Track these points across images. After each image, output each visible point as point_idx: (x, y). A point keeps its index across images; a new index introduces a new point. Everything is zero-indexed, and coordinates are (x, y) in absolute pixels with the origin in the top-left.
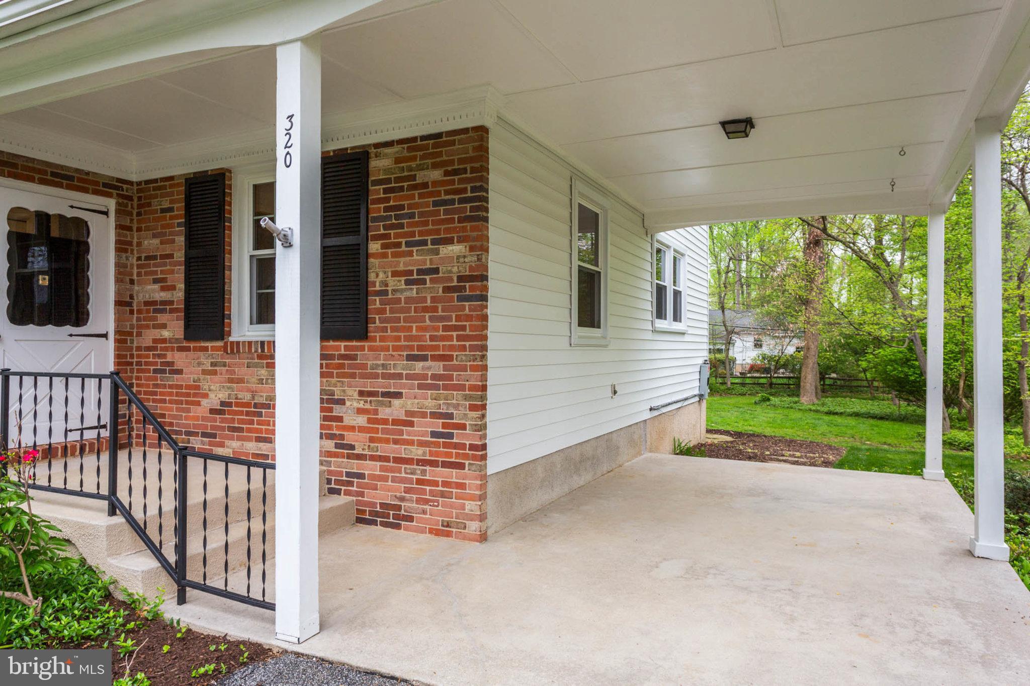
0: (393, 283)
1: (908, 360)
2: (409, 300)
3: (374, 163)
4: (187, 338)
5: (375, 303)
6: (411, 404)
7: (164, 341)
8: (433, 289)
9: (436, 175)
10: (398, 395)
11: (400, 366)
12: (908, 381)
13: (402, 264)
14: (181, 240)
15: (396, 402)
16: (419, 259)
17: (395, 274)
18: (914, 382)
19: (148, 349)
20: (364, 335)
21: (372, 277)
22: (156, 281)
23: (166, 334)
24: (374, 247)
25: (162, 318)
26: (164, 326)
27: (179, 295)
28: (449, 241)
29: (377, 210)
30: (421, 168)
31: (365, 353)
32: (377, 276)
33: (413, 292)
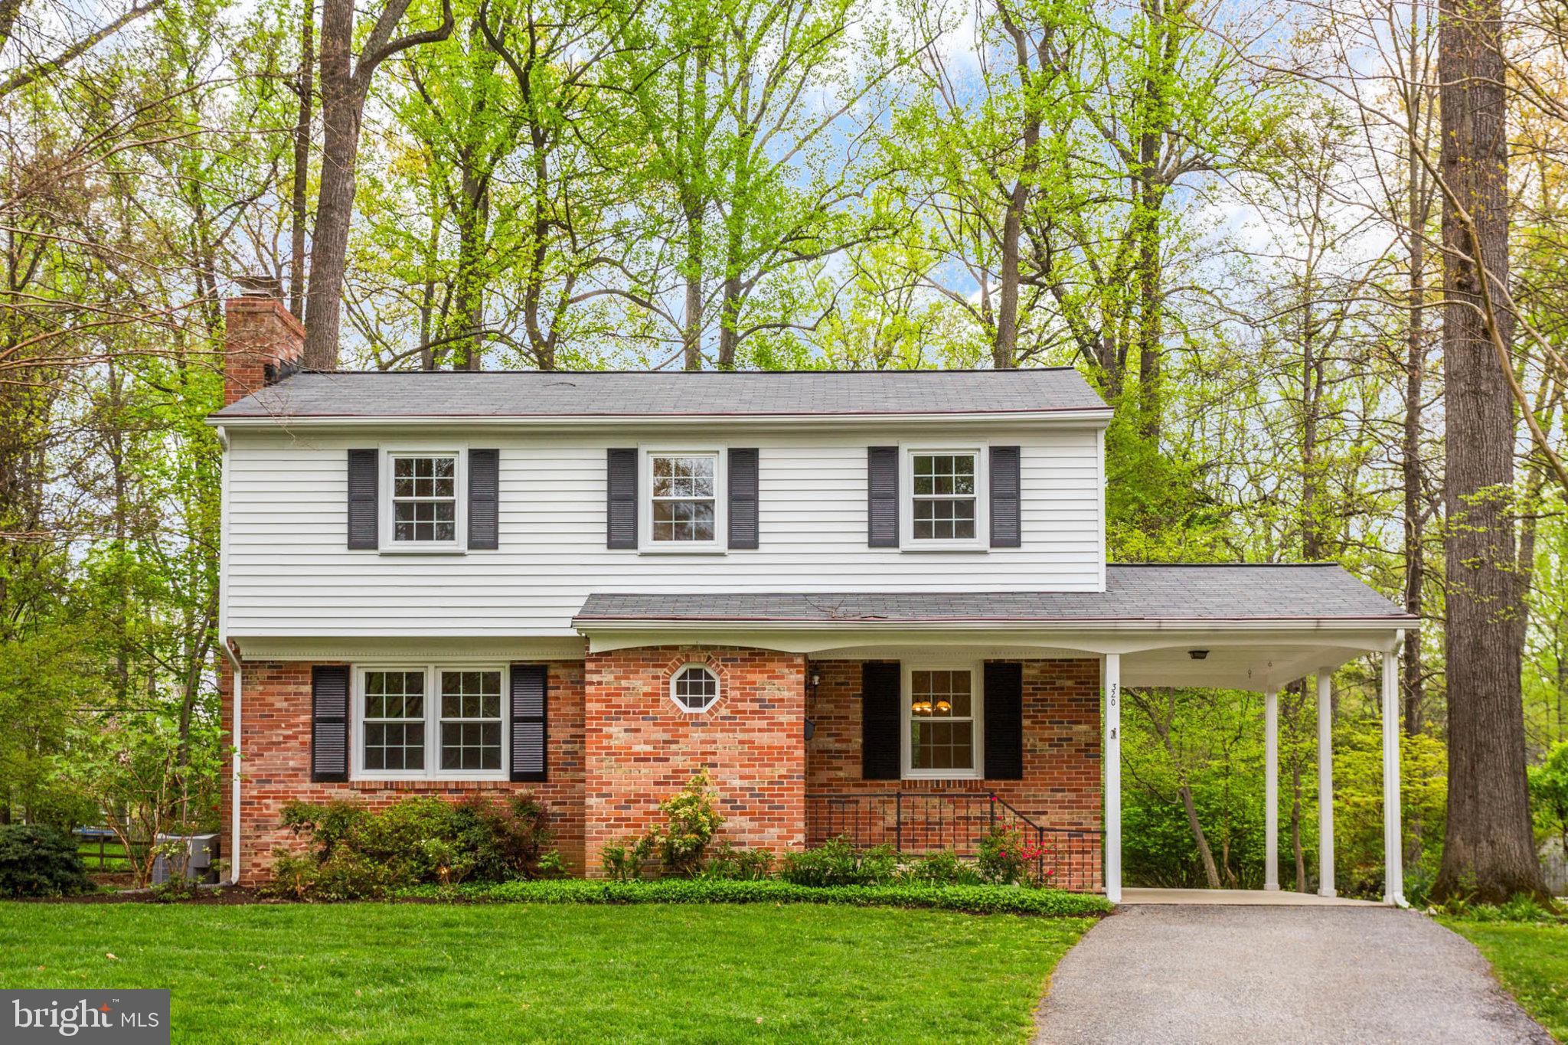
0: (1040, 745)
2: (1051, 756)
3: (1025, 671)
4: (865, 777)
5: (1027, 757)
6: (1055, 818)
7: (840, 779)
8: (1067, 750)
9: (1070, 683)
10: (1045, 813)
11: (1047, 795)
13: (1047, 734)
14: (858, 707)
15: (1043, 817)
16: (1057, 732)
17: (1041, 740)
19: (823, 785)
20: (1018, 776)
21: (1024, 741)
22: (829, 735)
23: (841, 774)
24: (1026, 722)
25: (836, 763)
26: (840, 769)
27: (857, 746)
28: (1080, 723)
29: (1027, 700)
30: (1059, 678)
31: (1020, 788)
32: (1029, 740)
33: (1055, 751)
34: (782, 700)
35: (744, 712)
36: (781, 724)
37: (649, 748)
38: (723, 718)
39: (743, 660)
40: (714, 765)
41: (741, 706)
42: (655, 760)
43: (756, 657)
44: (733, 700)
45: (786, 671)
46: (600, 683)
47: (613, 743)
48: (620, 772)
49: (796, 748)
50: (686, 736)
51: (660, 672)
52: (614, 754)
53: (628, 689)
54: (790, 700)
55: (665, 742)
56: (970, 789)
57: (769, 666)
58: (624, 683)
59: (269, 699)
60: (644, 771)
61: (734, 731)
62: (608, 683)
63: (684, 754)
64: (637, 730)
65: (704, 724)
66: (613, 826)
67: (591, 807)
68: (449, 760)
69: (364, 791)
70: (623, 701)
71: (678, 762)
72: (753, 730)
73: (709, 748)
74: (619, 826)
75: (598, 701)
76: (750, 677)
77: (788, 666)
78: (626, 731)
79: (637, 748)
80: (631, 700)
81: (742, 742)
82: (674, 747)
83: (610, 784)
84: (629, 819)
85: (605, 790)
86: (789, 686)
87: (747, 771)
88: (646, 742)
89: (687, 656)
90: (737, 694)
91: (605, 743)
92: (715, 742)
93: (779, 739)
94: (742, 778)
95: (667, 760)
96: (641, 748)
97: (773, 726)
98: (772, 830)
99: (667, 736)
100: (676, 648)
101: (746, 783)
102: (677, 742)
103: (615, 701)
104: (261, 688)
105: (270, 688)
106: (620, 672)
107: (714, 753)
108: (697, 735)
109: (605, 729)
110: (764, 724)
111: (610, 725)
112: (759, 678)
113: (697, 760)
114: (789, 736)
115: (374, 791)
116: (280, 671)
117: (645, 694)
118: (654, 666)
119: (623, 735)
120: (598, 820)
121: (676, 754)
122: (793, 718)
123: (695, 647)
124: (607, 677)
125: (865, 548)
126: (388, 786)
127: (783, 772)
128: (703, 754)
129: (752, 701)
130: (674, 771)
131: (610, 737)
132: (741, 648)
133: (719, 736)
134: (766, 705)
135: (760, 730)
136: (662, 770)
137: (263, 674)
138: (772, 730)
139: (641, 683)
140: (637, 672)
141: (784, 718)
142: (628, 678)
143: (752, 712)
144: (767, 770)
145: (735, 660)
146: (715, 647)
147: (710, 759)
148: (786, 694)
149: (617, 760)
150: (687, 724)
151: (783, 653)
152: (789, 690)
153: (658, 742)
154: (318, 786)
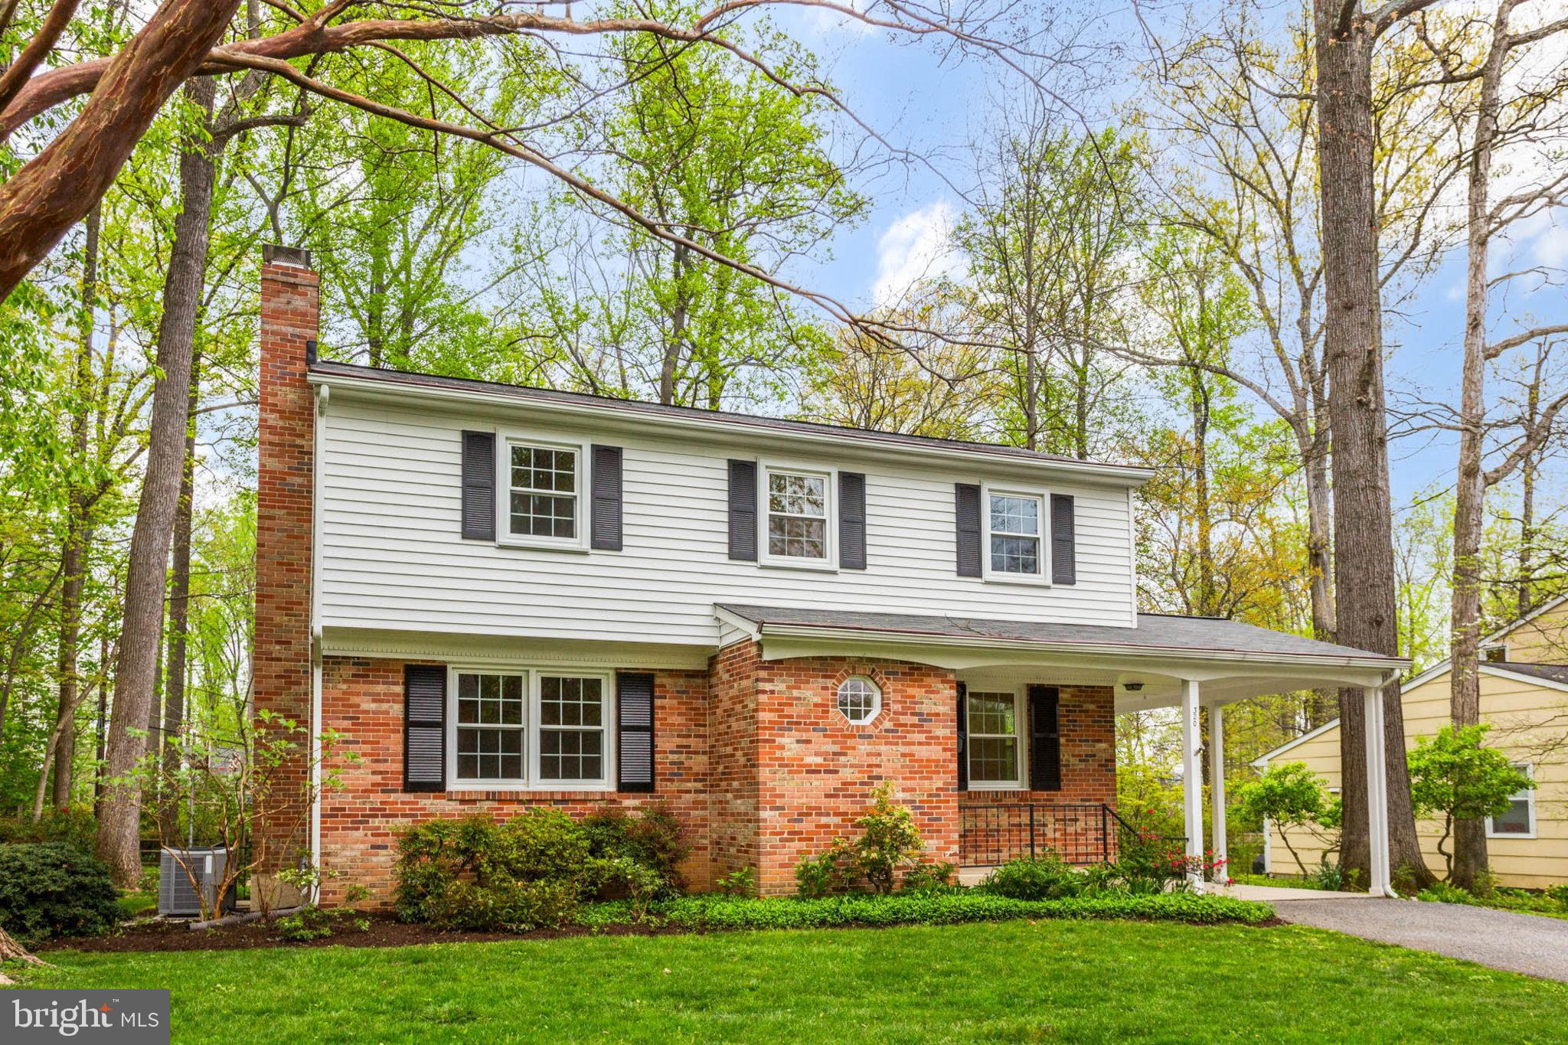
0: (1072, 760)
2: (1081, 770)
3: (1061, 695)
5: (1064, 770)
6: (1083, 825)
8: (1092, 765)
9: (1092, 707)
10: (1077, 820)
13: (1077, 750)
15: (1076, 824)
16: (1085, 749)
17: (1073, 756)
20: (1059, 789)
21: (1061, 757)
24: (1062, 740)
28: (1100, 741)
29: (1063, 721)
30: (1084, 701)
31: (1059, 798)
32: (1065, 756)
33: (1083, 766)
34: (937, 715)
35: (905, 725)
36: (938, 738)
37: (819, 760)
38: (887, 731)
39: (904, 674)
40: (879, 778)
41: (903, 719)
42: (826, 772)
43: (915, 672)
44: (895, 713)
45: (941, 686)
46: (772, 692)
47: (786, 754)
48: (792, 784)
49: (950, 761)
50: (854, 748)
51: (829, 683)
52: (787, 766)
53: (799, 699)
54: (944, 714)
55: (835, 754)
57: (928, 680)
58: (795, 693)
59: (354, 700)
60: (815, 783)
61: (897, 744)
62: (780, 692)
63: (852, 766)
64: (808, 742)
65: (870, 737)
66: (787, 840)
67: (765, 820)
68: (549, 770)
69: (463, 802)
70: (794, 711)
71: (847, 774)
72: (913, 744)
73: (875, 761)
74: (792, 840)
75: (771, 710)
76: (911, 691)
77: (943, 682)
78: (798, 742)
79: (809, 760)
80: (802, 710)
81: (903, 755)
82: (842, 758)
83: (783, 796)
84: (801, 833)
85: (779, 802)
86: (941, 701)
87: (909, 784)
88: (817, 754)
89: (854, 668)
90: (898, 707)
91: (778, 754)
92: (879, 755)
93: (934, 752)
94: (904, 790)
95: (836, 772)
96: (812, 760)
97: (932, 740)
98: (931, 842)
99: (836, 748)
100: (843, 659)
101: (907, 796)
102: (845, 754)
103: (787, 711)
104: (344, 687)
105: (361, 687)
106: (792, 681)
107: (879, 766)
108: (864, 747)
109: (778, 740)
110: (922, 737)
111: (783, 736)
112: (917, 692)
113: (864, 772)
114: (945, 750)
115: (474, 801)
116: (368, 669)
117: (816, 705)
118: (825, 677)
119: (795, 746)
120: (772, 834)
121: (845, 766)
122: (947, 732)
123: (860, 659)
124: (779, 686)
125: (954, 576)
126: (490, 796)
127: (940, 784)
128: (869, 766)
129: (912, 714)
130: (843, 784)
131: (782, 747)
132: (902, 662)
133: (883, 748)
134: (925, 718)
135: (920, 744)
136: (832, 782)
137: (348, 671)
138: (929, 744)
139: (811, 693)
140: (807, 682)
141: (940, 732)
142: (799, 688)
143: (913, 725)
144: (927, 782)
145: (896, 673)
146: (879, 660)
147: (876, 772)
148: (941, 709)
149: (790, 772)
150: (854, 736)
151: (937, 668)
152: (944, 704)
153: (827, 753)
154: (409, 797)
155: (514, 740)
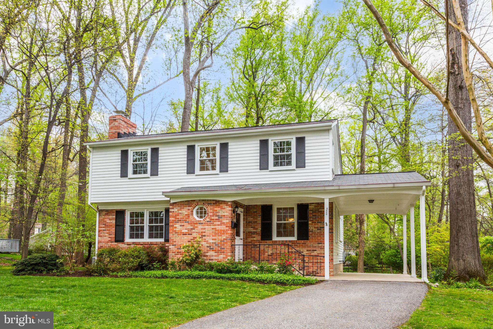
1: (396, 255)
2: (318, 233)
3: (310, 207)
4: (262, 240)
5: (311, 233)
6: (319, 252)
7: (255, 240)
10: (316, 250)
11: (316, 245)
12: (397, 263)
13: (316, 226)
14: (259, 219)
15: (315, 252)
17: (315, 228)
18: (399, 263)
19: (250, 242)
20: (308, 239)
21: (309, 228)
22: (251, 227)
23: (255, 239)
24: (310, 222)
25: (253, 236)
26: (254, 237)
27: (259, 229)
29: (310, 216)
30: (320, 208)
31: (308, 242)
32: (311, 228)
33: (319, 231)
34: (224, 216)
35: (214, 220)
36: (224, 223)
37: (187, 231)
38: (207, 221)
39: (213, 204)
40: (205, 236)
41: (212, 218)
42: (188, 234)
43: (217, 203)
44: (210, 216)
45: (226, 207)
46: (173, 212)
47: (177, 229)
48: (178, 238)
49: (228, 230)
50: (197, 227)
51: (190, 208)
52: (177, 233)
53: (181, 213)
54: (227, 215)
55: (191, 229)
56: (293, 243)
57: (221, 205)
58: (180, 212)
59: (105, 220)
60: (185, 238)
61: (211, 225)
62: (176, 212)
63: (196, 232)
64: (183, 226)
65: (202, 223)
66: (176, 254)
67: (170, 249)
68: (151, 236)
69: (128, 245)
70: (179, 217)
71: (194, 235)
72: (216, 225)
73: (203, 231)
74: (178, 254)
75: (173, 217)
76: (215, 209)
77: (226, 205)
78: (180, 226)
79: (183, 231)
80: (182, 217)
81: (213, 229)
82: (193, 230)
83: (176, 242)
84: (181, 252)
85: (174, 243)
86: (227, 211)
87: (214, 237)
88: (186, 229)
89: (198, 203)
90: (211, 214)
91: (175, 229)
92: (205, 229)
93: (223, 227)
94: (213, 239)
95: (192, 234)
96: (185, 231)
97: (222, 224)
98: (221, 256)
99: (192, 227)
100: (194, 201)
101: (214, 241)
102: (194, 229)
103: (177, 217)
104: (103, 217)
105: (107, 217)
106: (179, 208)
107: (205, 232)
108: (200, 227)
109: (175, 225)
110: (219, 223)
111: (176, 224)
112: (218, 209)
113: (200, 234)
114: (226, 227)
115: (130, 245)
116: (108, 212)
117: (186, 215)
118: (189, 206)
119: (179, 227)
120: (172, 252)
121: (194, 233)
122: (228, 221)
123: (200, 200)
124: (175, 210)
125: (259, 170)
126: (133, 243)
127: (225, 238)
128: (202, 232)
129: (216, 216)
130: (194, 238)
131: (176, 228)
132: (213, 200)
133: (206, 227)
134: (220, 217)
135: (218, 225)
136: (190, 237)
137: (104, 213)
138: (221, 225)
139: (185, 211)
140: (184, 208)
141: (225, 221)
142: (181, 210)
143: (216, 219)
144: (220, 237)
145: (211, 204)
146: (205, 200)
147: (204, 234)
148: (226, 214)
149: (178, 235)
150: (197, 224)
151: (225, 201)
152: (227, 212)
153: (189, 229)
154: (116, 243)
155: (142, 228)
